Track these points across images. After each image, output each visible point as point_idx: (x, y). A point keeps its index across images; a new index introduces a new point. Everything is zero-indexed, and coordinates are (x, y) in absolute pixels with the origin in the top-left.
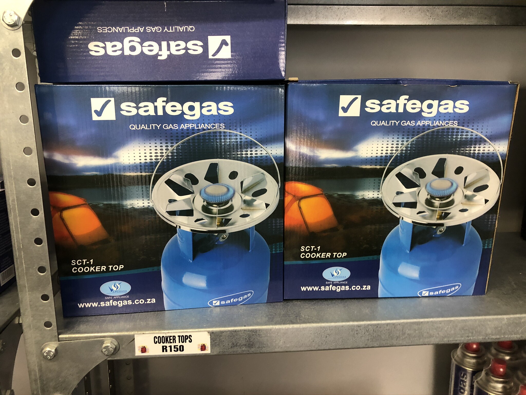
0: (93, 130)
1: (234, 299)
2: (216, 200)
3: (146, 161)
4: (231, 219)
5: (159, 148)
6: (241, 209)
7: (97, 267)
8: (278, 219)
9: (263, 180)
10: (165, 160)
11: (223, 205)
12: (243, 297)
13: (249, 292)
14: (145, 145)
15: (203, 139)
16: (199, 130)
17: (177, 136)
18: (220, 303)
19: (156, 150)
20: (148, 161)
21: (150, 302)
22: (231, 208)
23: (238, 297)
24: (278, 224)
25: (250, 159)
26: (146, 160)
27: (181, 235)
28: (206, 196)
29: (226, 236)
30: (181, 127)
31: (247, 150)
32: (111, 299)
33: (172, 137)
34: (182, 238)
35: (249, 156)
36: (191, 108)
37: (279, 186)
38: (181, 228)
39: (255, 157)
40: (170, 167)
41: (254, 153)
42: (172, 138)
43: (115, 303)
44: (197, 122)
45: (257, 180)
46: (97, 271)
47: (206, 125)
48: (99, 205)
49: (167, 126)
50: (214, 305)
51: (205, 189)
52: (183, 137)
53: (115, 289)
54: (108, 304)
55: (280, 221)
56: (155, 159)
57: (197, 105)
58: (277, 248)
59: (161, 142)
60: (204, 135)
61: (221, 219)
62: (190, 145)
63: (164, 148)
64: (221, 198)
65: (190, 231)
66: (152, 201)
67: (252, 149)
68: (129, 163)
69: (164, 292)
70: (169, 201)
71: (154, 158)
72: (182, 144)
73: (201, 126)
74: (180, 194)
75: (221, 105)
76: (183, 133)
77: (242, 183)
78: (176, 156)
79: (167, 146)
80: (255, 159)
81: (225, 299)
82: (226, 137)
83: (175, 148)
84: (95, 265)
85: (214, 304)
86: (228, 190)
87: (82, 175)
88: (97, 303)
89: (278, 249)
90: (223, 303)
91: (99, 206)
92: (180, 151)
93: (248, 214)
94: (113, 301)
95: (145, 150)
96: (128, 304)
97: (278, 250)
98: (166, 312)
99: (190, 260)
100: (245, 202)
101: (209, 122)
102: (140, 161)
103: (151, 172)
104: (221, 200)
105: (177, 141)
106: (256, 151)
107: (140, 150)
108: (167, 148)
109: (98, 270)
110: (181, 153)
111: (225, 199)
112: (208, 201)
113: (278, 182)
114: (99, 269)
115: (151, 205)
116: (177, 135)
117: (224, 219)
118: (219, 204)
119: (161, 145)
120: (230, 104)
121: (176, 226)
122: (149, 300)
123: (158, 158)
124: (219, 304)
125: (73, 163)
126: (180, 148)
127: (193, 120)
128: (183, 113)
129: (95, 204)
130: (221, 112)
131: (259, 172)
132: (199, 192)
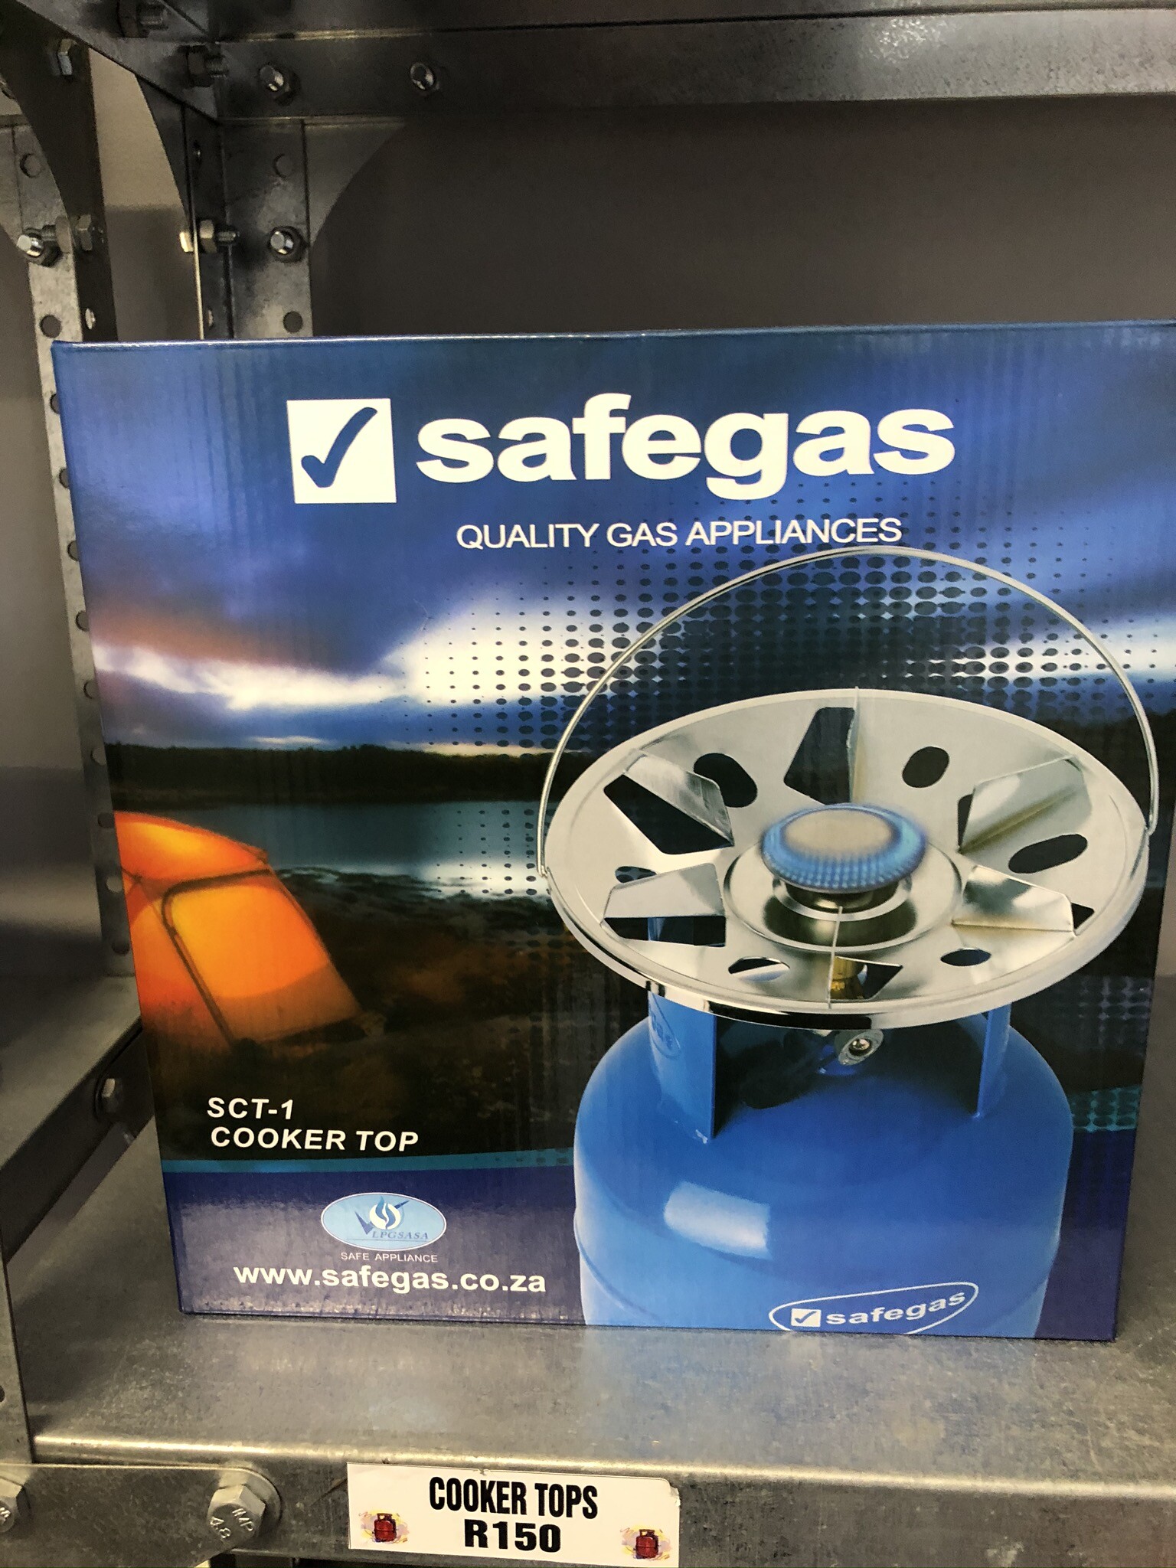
0: (299, 551)
1: (885, 1311)
2: (832, 881)
3: (526, 694)
4: (901, 967)
5: (584, 635)
6: (953, 924)
7: (309, 1132)
8: (1129, 981)
9: (1071, 795)
10: (608, 692)
11: (866, 901)
12: (927, 1308)
13: (955, 1290)
14: (523, 621)
15: (790, 595)
16: (773, 548)
17: (671, 582)
18: (824, 1319)
19: (572, 643)
20: (536, 693)
21: (524, 1289)
22: (903, 920)
23: (904, 1300)
24: (1127, 1004)
25: (1017, 689)
26: (524, 687)
27: (665, 1027)
28: (790, 859)
29: (871, 1043)
30: (692, 536)
31: (1005, 646)
32: (364, 1263)
33: (645, 582)
34: (668, 1038)
35: (1011, 674)
36: (746, 445)
37: (1148, 825)
38: (667, 996)
39: (1043, 680)
40: (633, 722)
41: (1037, 660)
42: (646, 590)
43: (379, 1279)
44: (769, 510)
45: (1044, 794)
46: (308, 1146)
47: (811, 525)
48: (320, 877)
49: (623, 531)
50: (794, 1323)
51: (783, 830)
52: (697, 585)
53: (380, 1224)
54: (350, 1279)
55: (1136, 988)
56: (567, 686)
57: (772, 427)
58: (1112, 1109)
59: (596, 605)
60: (797, 575)
61: (849, 966)
62: (728, 622)
63: (608, 635)
64: (856, 869)
65: (707, 1011)
66: (547, 873)
67: (1029, 645)
68: (453, 701)
69: (584, 1254)
70: (620, 873)
71: (559, 679)
72: (689, 619)
73: (788, 532)
74: (669, 845)
75: (892, 426)
76: (695, 566)
77: (965, 804)
78: (661, 672)
79: (621, 628)
80: (1041, 692)
81: (847, 1308)
82: (905, 585)
83: (658, 638)
84: (301, 1121)
85: (798, 1320)
86: (896, 835)
87: (251, 747)
88: (309, 1272)
89: (1114, 1117)
90: (836, 1319)
91: (319, 880)
92: (677, 649)
93: (985, 949)
94: (372, 1271)
95: (523, 643)
96: (435, 1286)
97: (1110, 1122)
98: (588, 1332)
99: (700, 1135)
100: (973, 893)
101: (825, 508)
102: (500, 694)
103: (545, 745)
104: (859, 881)
105: (671, 600)
106: (1051, 652)
107: (499, 643)
108: (619, 635)
109: (312, 1143)
110: (683, 658)
111: (878, 874)
112: (796, 882)
113: (1145, 807)
114: (319, 1139)
115: (540, 886)
116: (670, 574)
117: (865, 969)
118: (846, 899)
119: (596, 620)
120: (939, 420)
121: (643, 986)
122: (522, 1279)
123: (580, 679)
124: (818, 1325)
125: (210, 697)
126: (678, 634)
127: (748, 502)
128: (705, 469)
129: (305, 873)
130: (892, 462)
131: (1053, 754)
132: (756, 840)
